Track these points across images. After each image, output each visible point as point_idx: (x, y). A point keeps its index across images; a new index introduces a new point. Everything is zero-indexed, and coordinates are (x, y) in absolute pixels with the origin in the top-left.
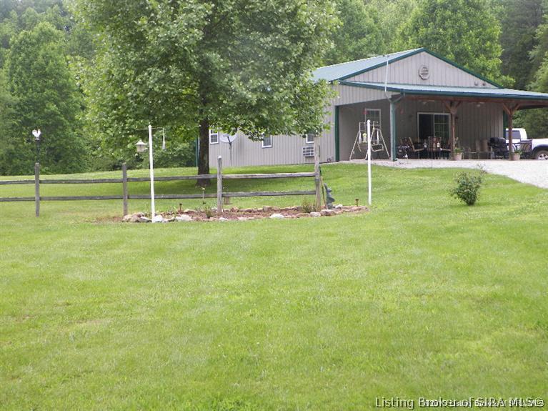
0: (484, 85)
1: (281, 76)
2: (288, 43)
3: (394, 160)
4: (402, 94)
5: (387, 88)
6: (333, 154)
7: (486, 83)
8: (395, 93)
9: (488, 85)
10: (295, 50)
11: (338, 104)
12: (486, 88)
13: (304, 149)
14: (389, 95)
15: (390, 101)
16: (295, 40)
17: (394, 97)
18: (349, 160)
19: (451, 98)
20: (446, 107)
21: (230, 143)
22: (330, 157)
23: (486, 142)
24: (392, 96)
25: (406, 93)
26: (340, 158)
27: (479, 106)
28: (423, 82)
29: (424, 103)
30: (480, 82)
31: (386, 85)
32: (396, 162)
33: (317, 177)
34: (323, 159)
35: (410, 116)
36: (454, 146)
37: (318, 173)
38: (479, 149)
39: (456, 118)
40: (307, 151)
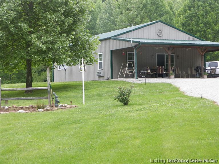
0: (193, 39)
1: (59, 35)
2: (63, 18)
3: (136, 79)
4: (139, 44)
5: (132, 41)
6: (109, 75)
7: (194, 38)
8: (136, 44)
9: (196, 39)
10: (67, 21)
11: (112, 50)
12: (195, 41)
13: (97, 73)
14: (133, 45)
15: (134, 48)
16: (66, 16)
17: (136, 46)
18: (118, 78)
19: (169, 46)
20: (166, 51)
21: (65, 70)
22: (108, 77)
23: (193, 68)
24: (135, 45)
25: (141, 44)
26: (113, 77)
27: (188, 50)
28: (159, 38)
29: (157, 49)
30: (191, 38)
31: (132, 40)
32: (137, 80)
33: (49, 90)
34: (105, 78)
35: (152, 56)
36: (170, 71)
37: (49, 87)
38: (189, 72)
39: (178, 56)
40: (98, 74)
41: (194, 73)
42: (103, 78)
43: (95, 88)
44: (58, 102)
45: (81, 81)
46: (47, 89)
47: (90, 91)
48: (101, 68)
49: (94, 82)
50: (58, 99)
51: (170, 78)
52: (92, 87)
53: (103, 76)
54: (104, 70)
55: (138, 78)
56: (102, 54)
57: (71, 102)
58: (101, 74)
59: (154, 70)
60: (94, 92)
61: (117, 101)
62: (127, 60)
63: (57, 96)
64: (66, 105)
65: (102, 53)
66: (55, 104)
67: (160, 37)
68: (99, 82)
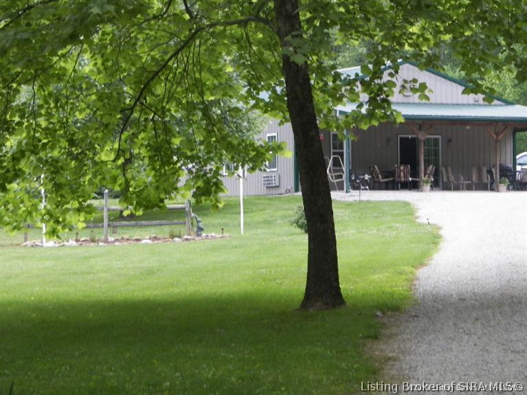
3: (347, 192)
6: (291, 184)
12: (490, 106)
13: (264, 177)
19: (420, 122)
22: (289, 188)
23: (485, 169)
28: (406, 100)
32: (349, 194)
33: (187, 209)
34: (282, 190)
35: (389, 140)
36: (423, 175)
37: (188, 205)
38: (474, 178)
39: (449, 141)
40: (267, 180)
41: (485, 180)
42: (277, 189)
43: (261, 210)
44: (200, 229)
45: (236, 197)
46: (184, 209)
47: (251, 214)
48: (273, 168)
49: (259, 199)
50: (201, 225)
51: (422, 191)
52: (254, 208)
53: (277, 184)
54: (279, 171)
55: (351, 190)
56: (275, 137)
57: (222, 229)
58: (273, 182)
59: (389, 172)
60: (259, 217)
61: (295, 227)
62: (332, 151)
63: (199, 219)
64: (213, 234)
65: (276, 134)
66: (197, 231)
67: (407, 98)
68: (269, 199)
